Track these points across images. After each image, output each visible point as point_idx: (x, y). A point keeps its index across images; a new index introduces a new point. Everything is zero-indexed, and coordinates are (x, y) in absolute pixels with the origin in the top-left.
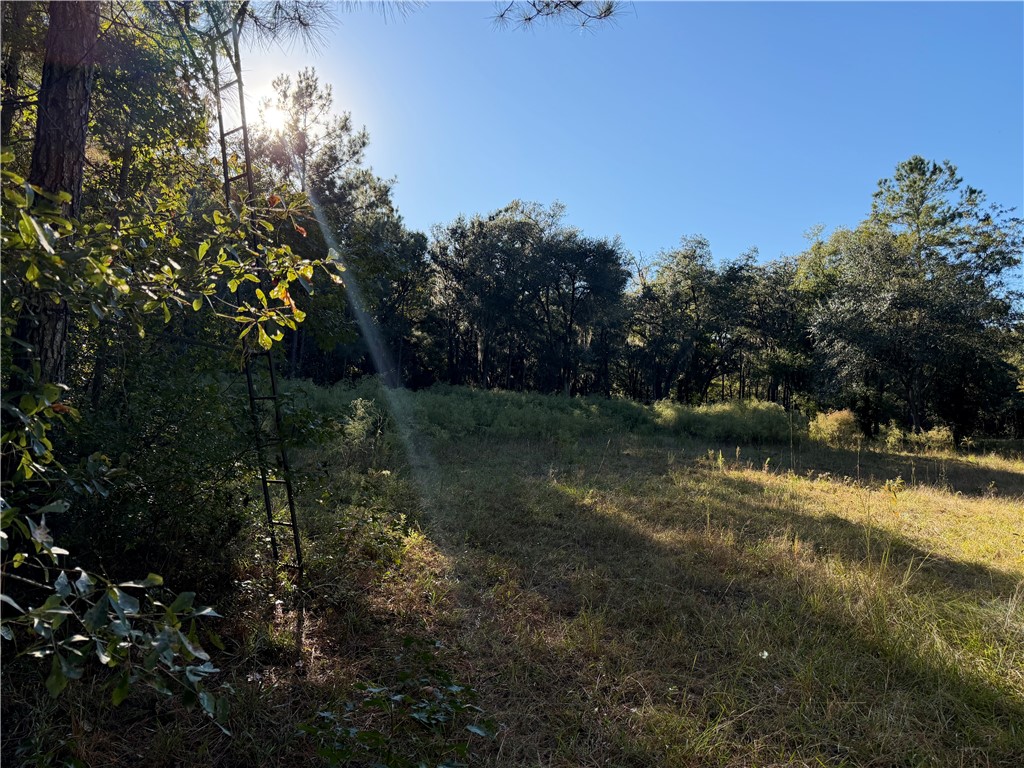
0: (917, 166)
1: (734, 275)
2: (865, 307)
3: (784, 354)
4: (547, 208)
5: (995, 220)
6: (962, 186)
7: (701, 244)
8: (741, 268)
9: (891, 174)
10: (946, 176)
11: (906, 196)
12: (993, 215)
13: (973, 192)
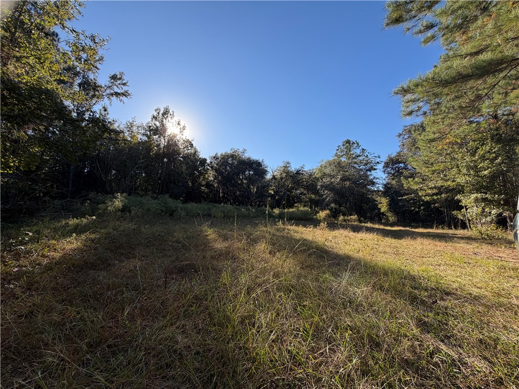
0: (348, 142)
1: (298, 173)
2: (333, 180)
3: (313, 196)
4: (241, 150)
5: (370, 157)
6: (360, 148)
7: (288, 163)
8: (300, 170)
9: (341, 144)
10: (356, 145)
11: (345, 150)
12: (369, 155)
13: (363, 149)
